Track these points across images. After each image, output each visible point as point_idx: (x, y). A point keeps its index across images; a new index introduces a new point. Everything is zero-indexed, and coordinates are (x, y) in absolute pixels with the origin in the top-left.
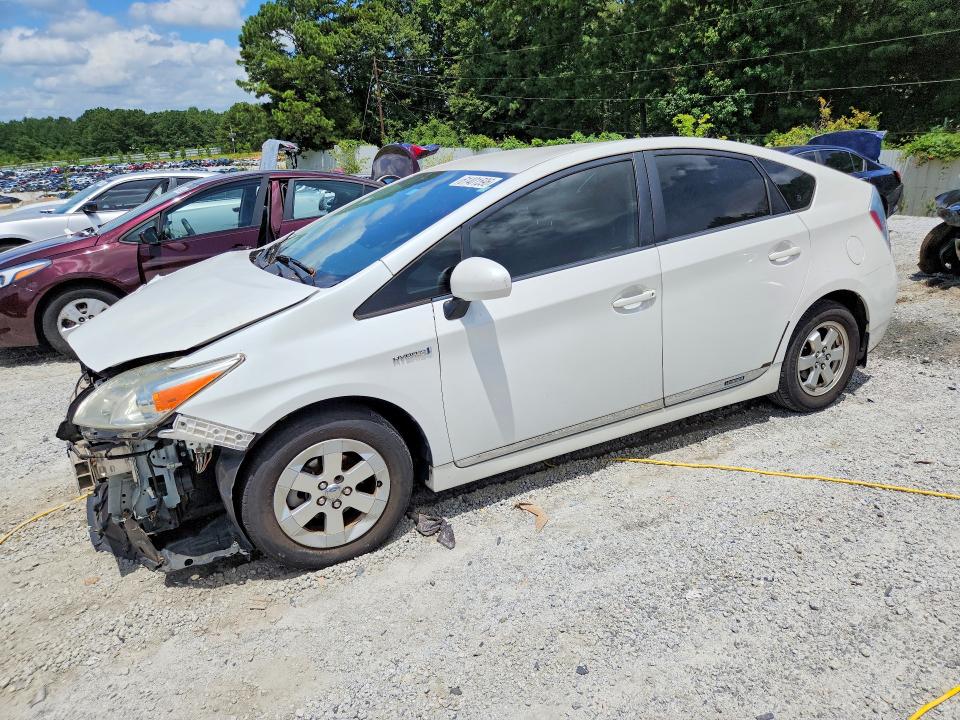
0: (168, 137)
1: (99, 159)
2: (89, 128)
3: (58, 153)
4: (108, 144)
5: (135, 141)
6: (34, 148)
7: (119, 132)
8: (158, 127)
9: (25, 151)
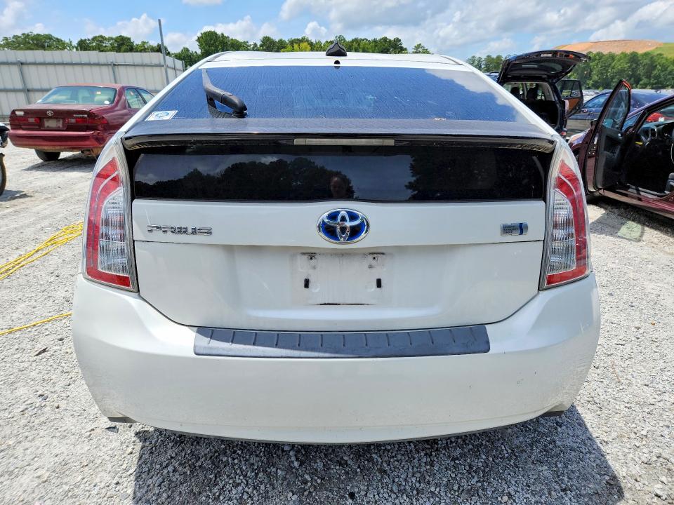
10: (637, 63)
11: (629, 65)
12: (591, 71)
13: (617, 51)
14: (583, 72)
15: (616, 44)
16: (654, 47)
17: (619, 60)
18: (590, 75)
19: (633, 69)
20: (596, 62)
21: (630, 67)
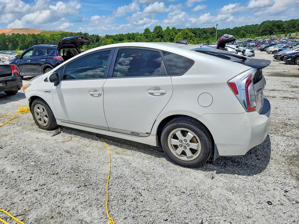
0: (287, 29)
1: (261, 37)
2: (262, 27)
3: (251, 36)
4: (266, 32)
5: (275, 31)
6: (244, 34)
7: (270, 28)
8: (285, 26)
9: (241, 35)
10: (36, 39)
11: (33, 39)
12: (17, 42)
13: (26, 33)
14: (14, 43)
15: (23, 30)
16: (40, 32)
17: (28, 37)
18: (18, 44)
19: (36, 41)
20: (19, 38)
21: (34, 40)
